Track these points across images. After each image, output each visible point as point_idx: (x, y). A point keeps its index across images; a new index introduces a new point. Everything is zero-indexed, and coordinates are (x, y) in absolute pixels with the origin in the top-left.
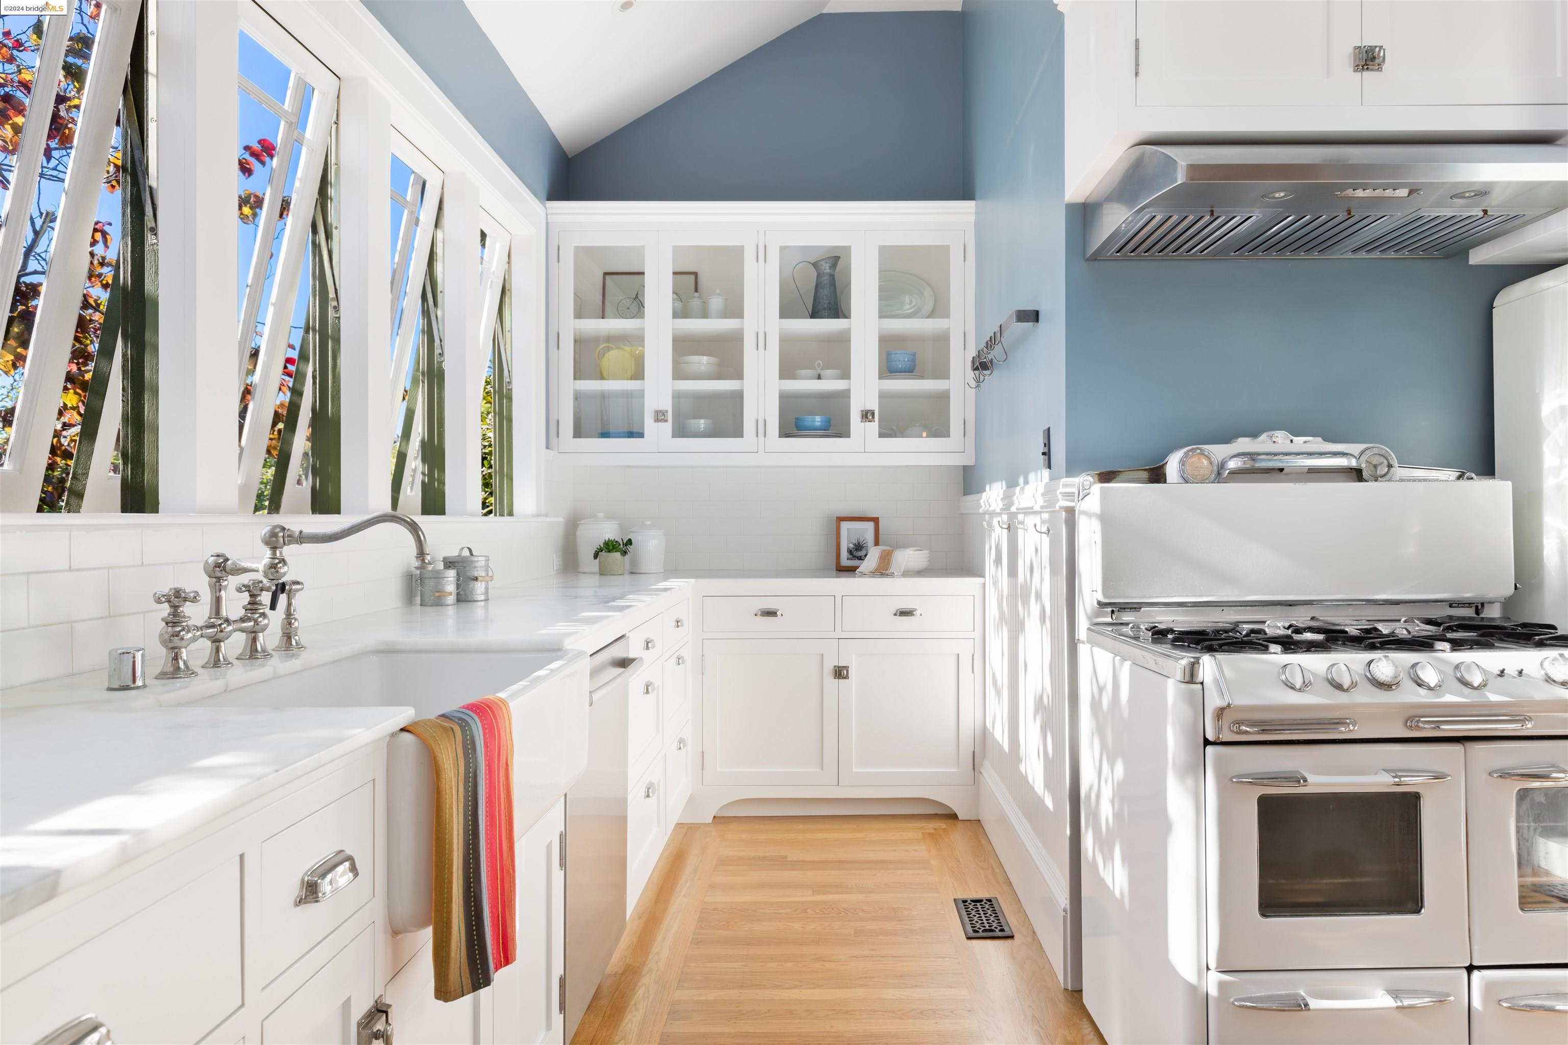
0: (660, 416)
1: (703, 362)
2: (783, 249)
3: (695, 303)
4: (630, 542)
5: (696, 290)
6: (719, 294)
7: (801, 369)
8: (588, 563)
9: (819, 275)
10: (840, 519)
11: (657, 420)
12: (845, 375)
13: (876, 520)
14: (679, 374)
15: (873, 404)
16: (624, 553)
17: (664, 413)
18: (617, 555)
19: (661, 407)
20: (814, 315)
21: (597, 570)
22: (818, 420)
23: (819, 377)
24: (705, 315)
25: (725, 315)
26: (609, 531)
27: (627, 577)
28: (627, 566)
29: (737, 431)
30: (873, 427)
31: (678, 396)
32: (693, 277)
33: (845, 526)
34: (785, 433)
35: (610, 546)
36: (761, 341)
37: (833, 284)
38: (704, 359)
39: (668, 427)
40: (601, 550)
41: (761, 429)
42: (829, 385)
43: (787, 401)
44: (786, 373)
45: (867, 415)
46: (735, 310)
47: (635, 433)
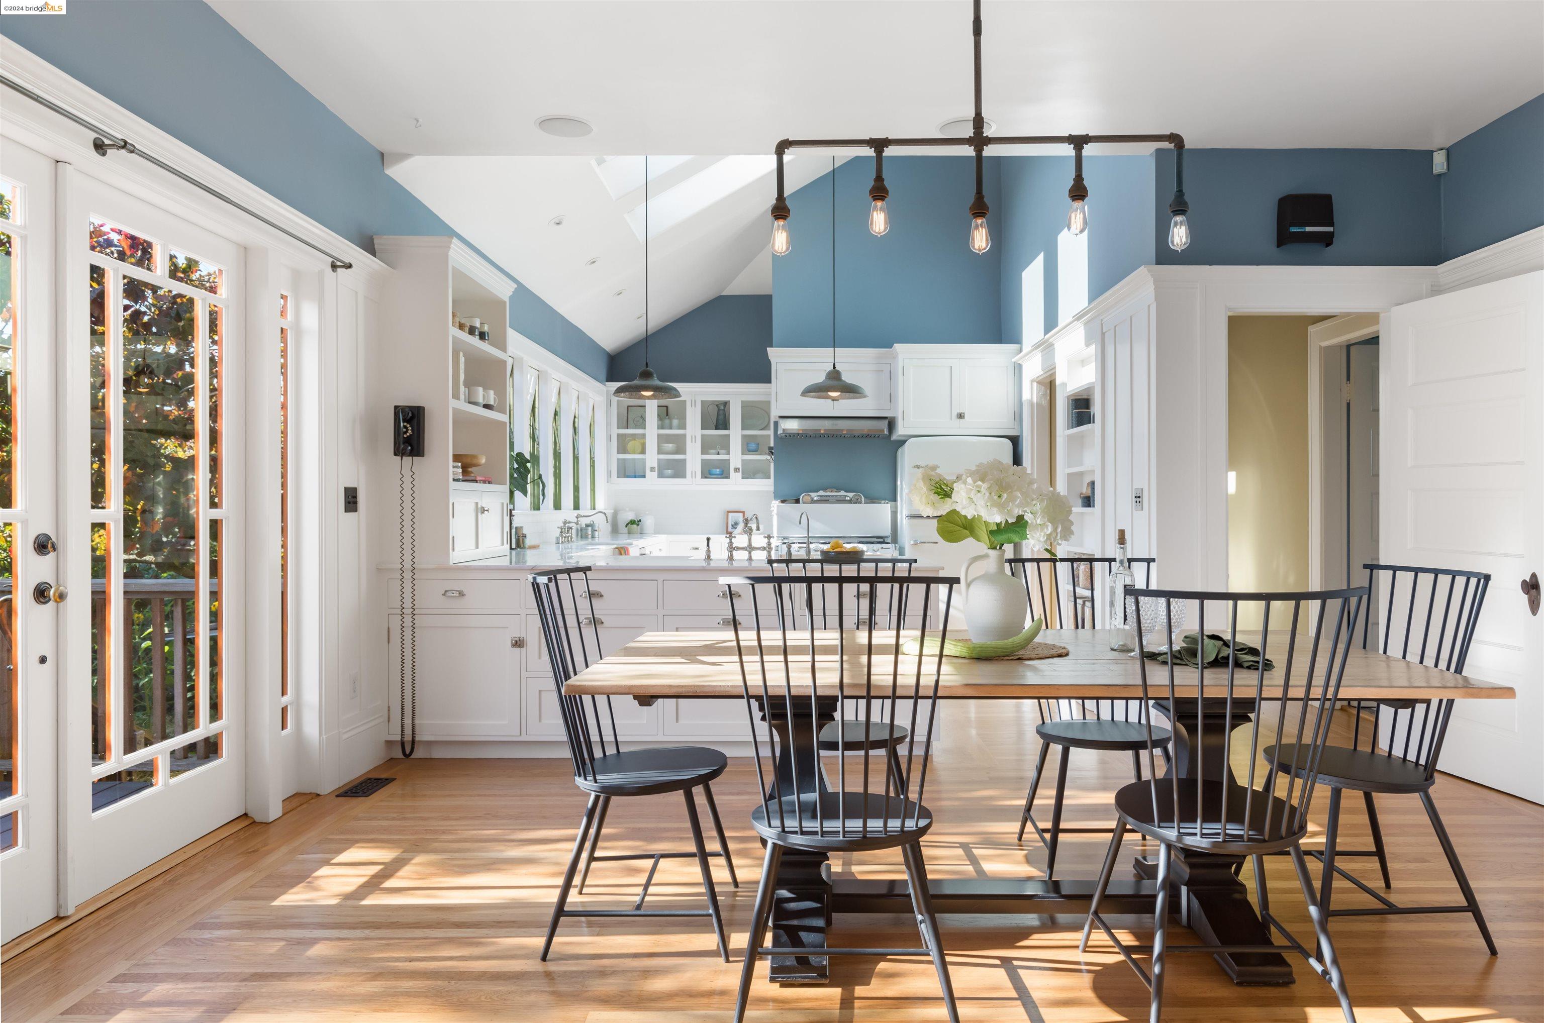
0: (652, 469)
1: (670, 446)
2: (702, 402)
3: (667, 421)
4: (640, 521)
5: (667, 415)
6: (677, 419)
7: (711, 449)
8: (623, 529)
9: (719, 410)
10: (729, 512)
11: (651, 471)
12: (728, 453)
13: (743, 512)
14: (660, 452)
15: (740, 466)
16: (638, 525)
17: (654, 468)
18: (635, 526)
19: (653, 466)
20: (716, 429)
21: (627, 532)
22: (718, 471)
23: (718, 454)
24: (671, 428)
25: (679, 428)
26: (631, 516)
27: (639, 535)
28: (639, 531)
29: (684, 476)
30: (740, 474)
31: (659, 460)
32: (665, 408)
33: (730, 515)
34: (704, 476)
35: (632, 522)
36: (693, 439)
37: (725, 414)
38: (671, 445)
39: (655, 474)
40: (628, 524)
41: (693, 475)
42: (722, 457)
43: (704, 463)
44: (704, 451)
45: (737, 470)
46: (683, 426)
47: (644, 477)
